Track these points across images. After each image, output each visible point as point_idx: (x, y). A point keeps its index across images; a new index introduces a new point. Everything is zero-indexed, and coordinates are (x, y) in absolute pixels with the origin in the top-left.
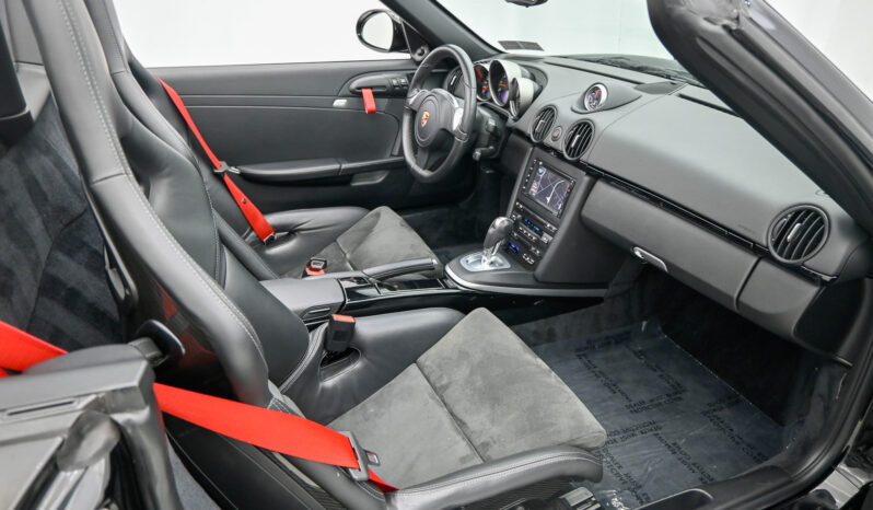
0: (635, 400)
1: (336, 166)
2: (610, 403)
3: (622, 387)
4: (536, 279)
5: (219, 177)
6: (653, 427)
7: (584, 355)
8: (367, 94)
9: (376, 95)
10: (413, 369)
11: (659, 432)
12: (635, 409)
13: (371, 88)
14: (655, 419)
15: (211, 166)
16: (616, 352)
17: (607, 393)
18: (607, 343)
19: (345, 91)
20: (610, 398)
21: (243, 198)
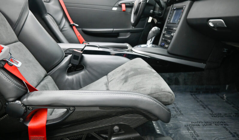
0: (215, 112)
1: (112, 30)
2: (202, 111)
3: (210, 107)
5: (71, 26)
6: (224, 124)
7: (195, 95)
8: (123, 6)
9: (126, 7)
11: (227, 126)
12: (213, 115)
13: (125, 4)
14: (225, 121)
15: (69, 22)
16: (210, 96)
17: (202, 108)
18: (207, 91)
19: (117, 5)
20: (202, 110)
21: (79, 34)
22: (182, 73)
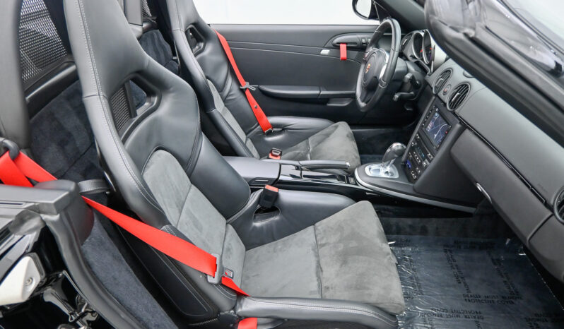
0: (473, 292)
1: (317, 92)
2: (452, 289)
3: (467, 281)
4: (414, 190)
5: (243, 91)
6: (478, 316)
7: (451, 251)
8: (343, 47)
9: (348, 48)
10: (311, 229)
11: (481, 320)
12: (469, 298)
13: (346, 43)
14: (481, 311)
15: (239, 84)
16: (476, 255)
17: (454, 281)
18: (473, 247)
19: (329, 44)
20: (454, 286)
21: (255, 104)
22: (434, 220)
